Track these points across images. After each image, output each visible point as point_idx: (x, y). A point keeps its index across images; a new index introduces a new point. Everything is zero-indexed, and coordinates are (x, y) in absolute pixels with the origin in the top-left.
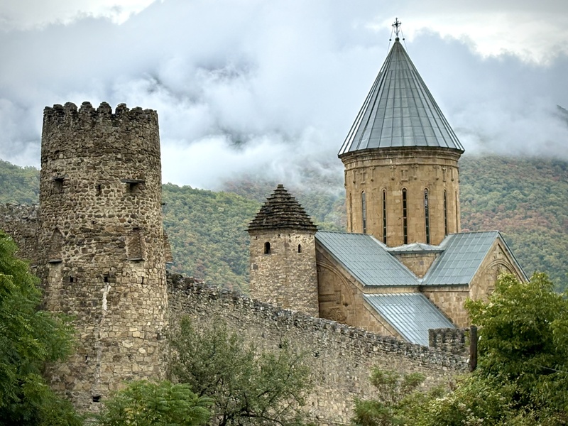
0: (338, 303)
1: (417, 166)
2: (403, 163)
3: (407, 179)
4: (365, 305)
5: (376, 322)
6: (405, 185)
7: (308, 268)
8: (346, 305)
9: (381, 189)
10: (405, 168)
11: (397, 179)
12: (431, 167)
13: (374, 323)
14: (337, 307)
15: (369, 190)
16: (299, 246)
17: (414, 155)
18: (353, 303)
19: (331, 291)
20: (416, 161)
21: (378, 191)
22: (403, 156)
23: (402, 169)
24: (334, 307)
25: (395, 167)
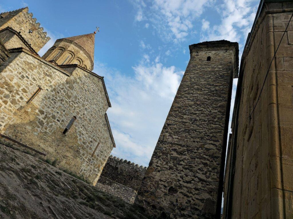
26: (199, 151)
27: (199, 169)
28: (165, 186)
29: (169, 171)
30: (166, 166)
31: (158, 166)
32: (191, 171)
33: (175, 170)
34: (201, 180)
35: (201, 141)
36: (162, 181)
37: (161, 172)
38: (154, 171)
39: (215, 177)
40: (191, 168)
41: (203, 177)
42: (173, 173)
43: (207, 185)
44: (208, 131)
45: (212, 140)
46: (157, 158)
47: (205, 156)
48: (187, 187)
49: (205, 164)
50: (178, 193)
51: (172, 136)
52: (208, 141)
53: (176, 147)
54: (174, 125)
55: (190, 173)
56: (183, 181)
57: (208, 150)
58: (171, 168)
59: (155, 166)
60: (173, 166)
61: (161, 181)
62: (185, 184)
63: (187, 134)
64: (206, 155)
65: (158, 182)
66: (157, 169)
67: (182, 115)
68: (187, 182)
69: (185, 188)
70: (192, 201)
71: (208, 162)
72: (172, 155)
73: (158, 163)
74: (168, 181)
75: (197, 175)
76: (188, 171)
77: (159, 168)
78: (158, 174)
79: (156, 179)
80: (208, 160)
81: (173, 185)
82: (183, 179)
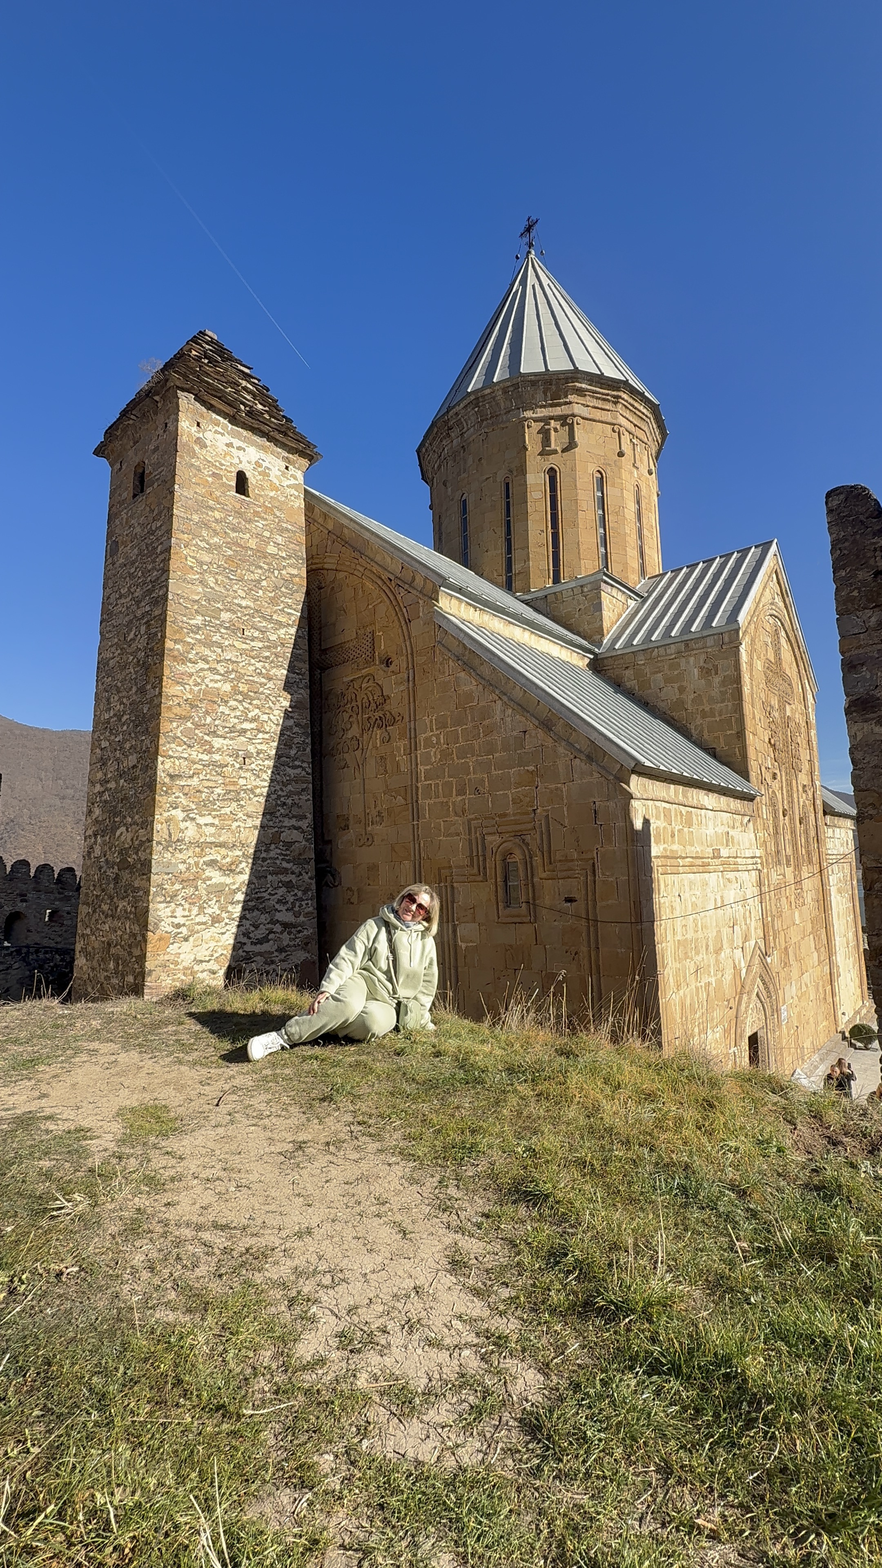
0: (366, 662)
1: (580, 421)
2: (547, 415)
3: (558, 448)
4: (441, 644)
6: (554, 461)
7: (271, 549)
8: (389, 660)
9: (500, 477)
11: (535, 449)
12: (608, 428)
13: (469, 696)
14: (365, 672)
15: (474, 487)
16: (241, 476)
17: (572, 397)
19: (351, 632)
20: (576, 409)
21: (495, 481)
22: (548, 401)
23: (546, 427)
24: (355, 676)
25: (532, 423)
26: (272, 854)
27: (279, 901)
29: (212, 929)
30: (201, 919)
31: (178, 926)
32: (264, 911)
33: (227, 921)
34: (286, 926)
35: (271, 823)
36: (202, 961)
37: (191, 939)
38: (172, 944)
39: (311, 909)
40: (261, 903)
41: (288, 917)
42: (223, 930)
43: (299, 932)
44: (282, 790)
45: (294, 816)
46: (169, 902)
47: (285, 865)
48: (260, 954)
49: (289, 885)
51: (193, 819)
52: (287, 822)
53: (214, 854)
54: (191, 777)
55: (263, 918)
56: (252, 943)
57: (288, 845)
58: (216, 919)
59: (169, 929)
60: (218, 912)
61: (198, 962)
62: (258, 948)
63: (234, 804)
64: (288, 862)
65: (192, 968)
66: (179, 933)
67: (206, 738)
68: (260, 942)
69: (258, 958)
71: (293, 878)
72: (208, 883)
73: (175, 917)
74: (216, 955)
75: (279, 916)
76: (256, 913)
77: (184, 930)
78: (187, 946)
79: (185, 964)
80: (293, 873)
82: (249, 938)
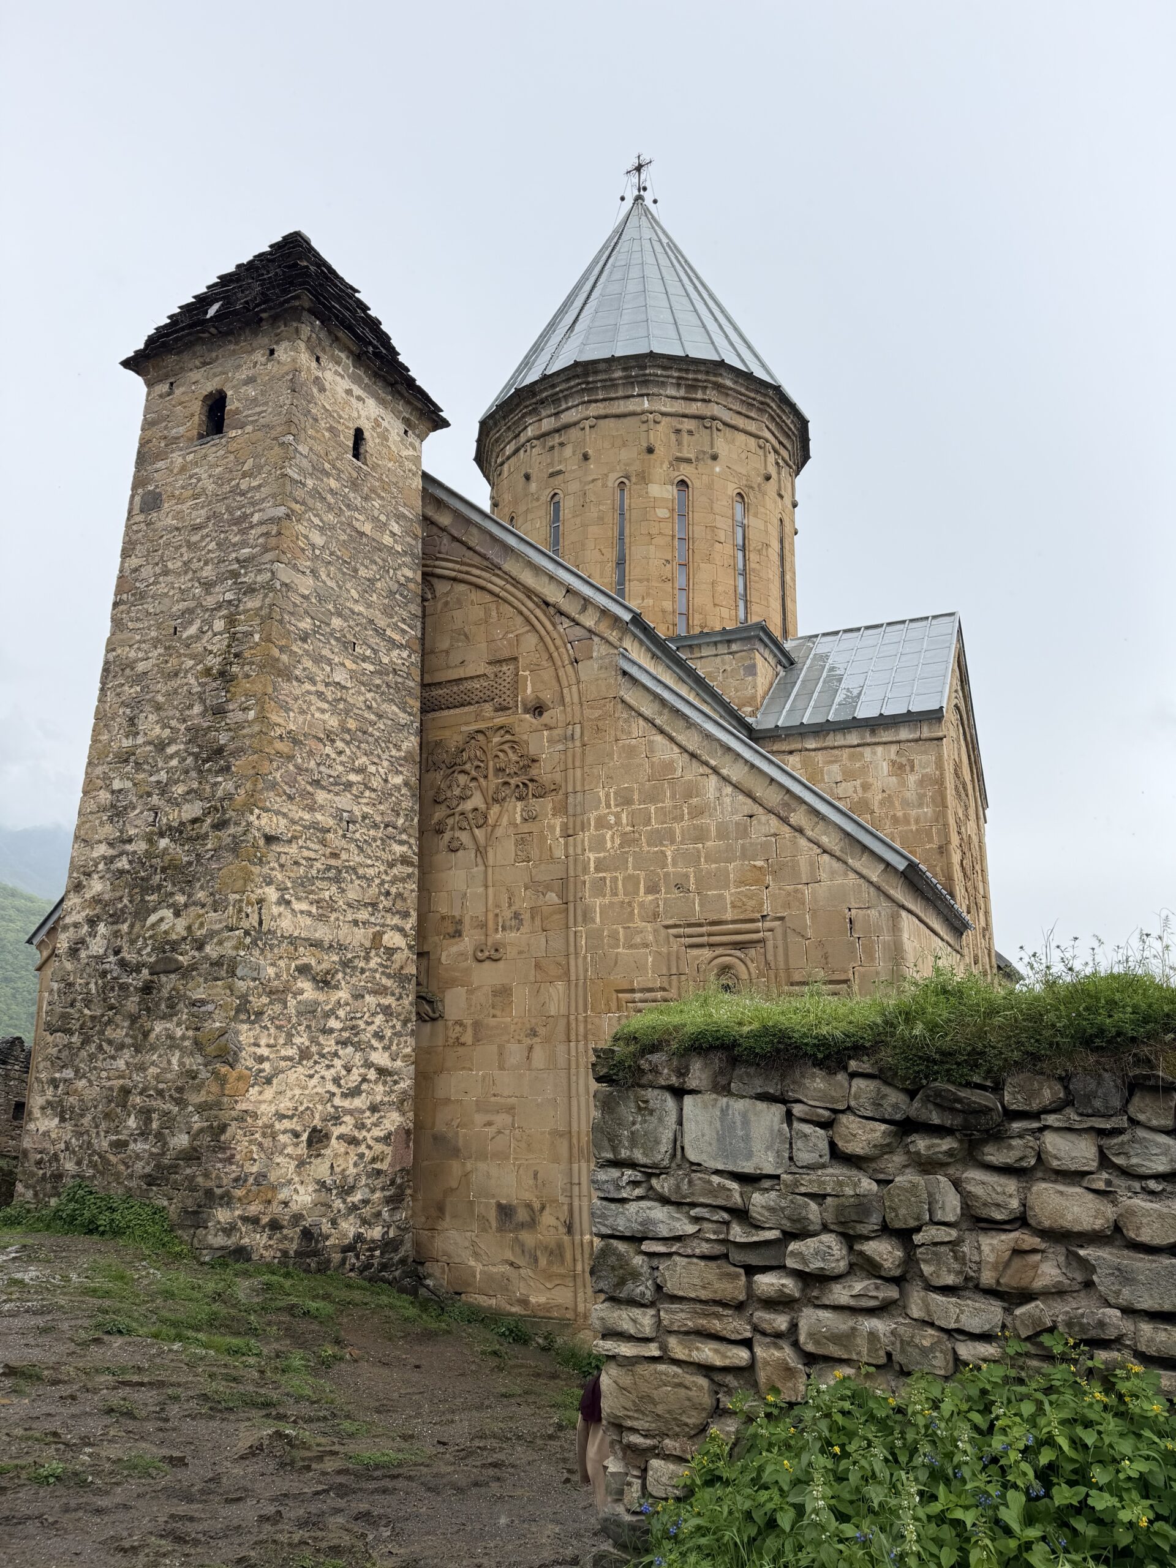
0: (503, 709)
1: (720, 426)
2: (681, 411)
3: (692, 456)
4: (631, 696)
5: (681, 760)
6: (686, 471)
7: (387, 540)
8: (538, 710)
9: (613, 480)
10: (688, 424)
11: (660, 450)
12: (752, 441)
13: (669, 766)
14: (500, 720)
15: (574, 487)
16: (359, 435)
17: (711, 394)
18: (571, 695)
19: (477, 666)
20: (716, 410)
21: (605, 486)
22: (682, 392)
23: (679, 427)
24: (481, 726)
25: (659, 417)
27: (375, 1035)
28: (297, 1135)
29: (300, 1069)
30: (290, 1052)
31: (261, 1060)
32: (358, 1047)
33: (316, 1057)
35: (373, 920)
36: (284, 1117)
37: (275, 1081)
38: (253, 1086)
39: (410, 1050)
40: (356, 1035)
41: (384, 1060)
42: (312, 1072)
44: (386, 872)
48: (350, 1112)
49: (386, 1011)
50: (333, 1141)
51: (288, 903)
52: (389, 919)
54: (290, 842)
56: (344, 1095)
57: (390, 951)
58: (304, 1054)
59: (250, 1063)
60: (307, 1043)
61: (281, 1117)
62: (347, 1103)
64: (389, 976)
65: (272, 1126)
66: (261, 1071)
67: (309, 788)
68: (352, 1093)
69: (347, 1119)
70: (367, 1152)
71: (393, 1002)
72: (299, 998)
73: (259, 1046)
74: (301, 1109)
75: (374, 1057)
78: (269, 1093)
79: (265, 1119)
80: (392, 994)
81: (317, 1122)
